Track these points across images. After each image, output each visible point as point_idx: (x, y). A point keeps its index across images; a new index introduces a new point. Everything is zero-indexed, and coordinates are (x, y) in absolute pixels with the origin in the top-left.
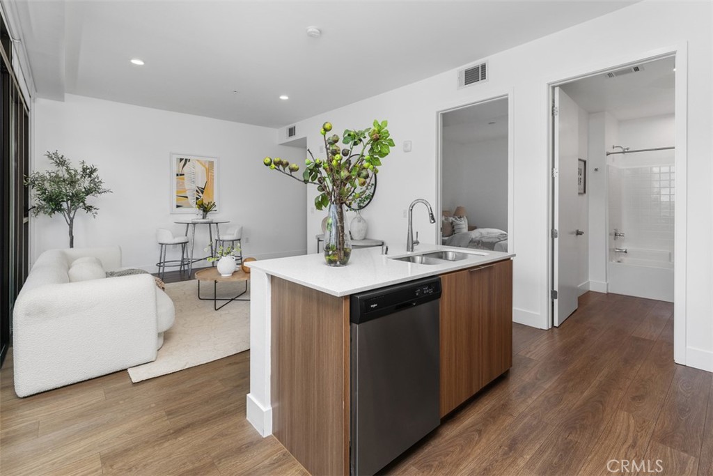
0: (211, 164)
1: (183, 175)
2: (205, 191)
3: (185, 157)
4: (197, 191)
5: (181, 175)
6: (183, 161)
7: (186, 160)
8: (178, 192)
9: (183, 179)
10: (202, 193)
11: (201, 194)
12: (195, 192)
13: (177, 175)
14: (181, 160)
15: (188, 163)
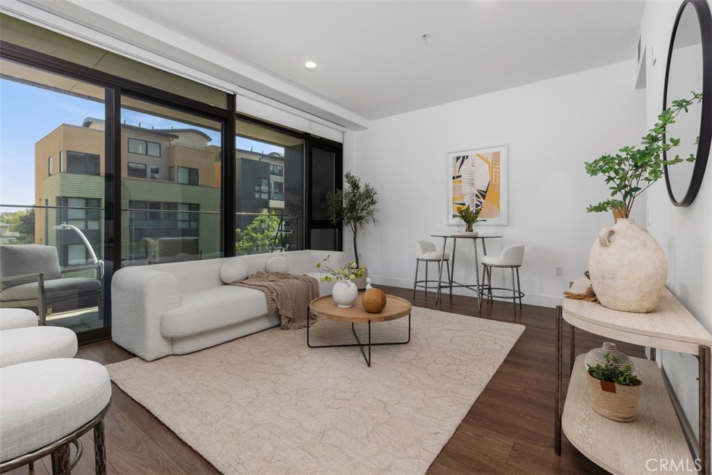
0: (497, 156)
1: (460, 176)
2: (487, 195)
3: (461, 155)
4: (477, 196)
5: (458, 177)
6: (461, 159)
7: (464, 157)
8: (454, 199)
9: (460, 181)
10: (484, 197)
11: (482, 200)
12: (475, 197)
13: (454, 178)
14: (458, 158)
15: (465, 160)
